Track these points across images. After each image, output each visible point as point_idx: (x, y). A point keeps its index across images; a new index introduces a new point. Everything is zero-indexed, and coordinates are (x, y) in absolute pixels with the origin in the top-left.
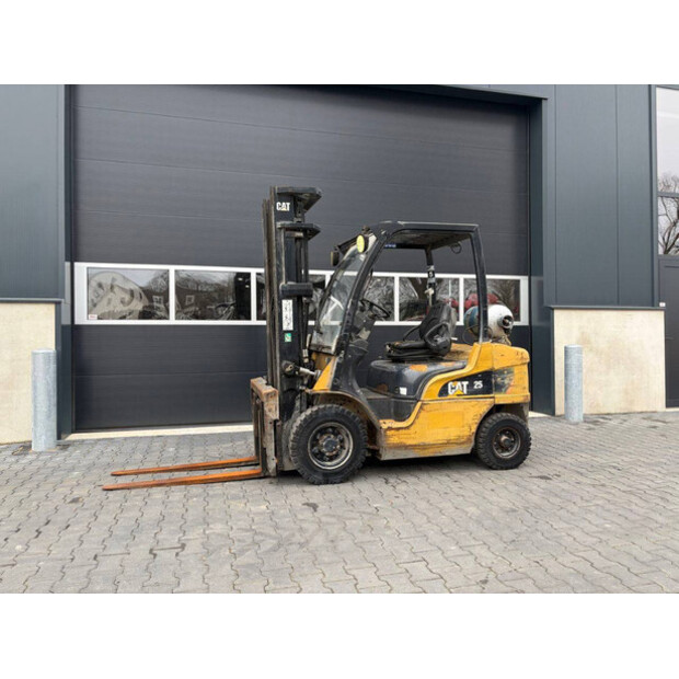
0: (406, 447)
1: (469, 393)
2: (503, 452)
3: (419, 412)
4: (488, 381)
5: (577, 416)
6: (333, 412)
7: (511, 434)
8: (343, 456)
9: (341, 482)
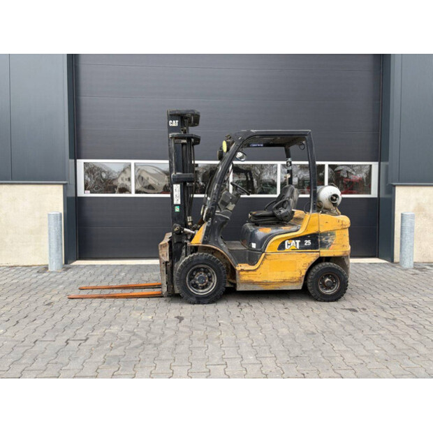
0: (254, 283)
1: (301, 248)
2: (326, 289)
3: (263, 260)
4: (316, 240)
5: (408, 264)
6: (203, 258)
7: (333, 277)
8: (210, 287)
9: (209, 303)
